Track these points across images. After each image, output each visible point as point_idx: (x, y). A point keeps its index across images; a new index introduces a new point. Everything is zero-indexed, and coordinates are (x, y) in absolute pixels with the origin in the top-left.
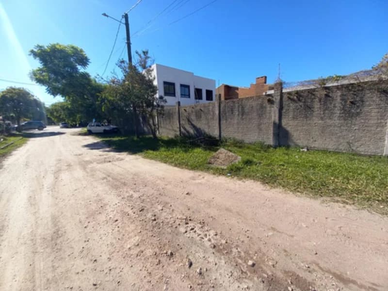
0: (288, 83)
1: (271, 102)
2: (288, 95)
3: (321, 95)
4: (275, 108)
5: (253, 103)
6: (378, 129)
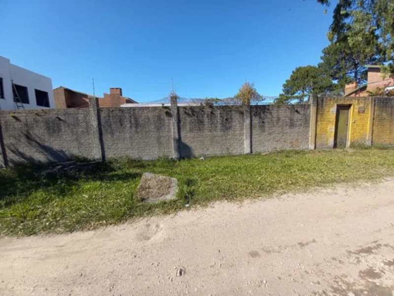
0: (182, 98)
1: (168, 114)
2: (184, 110)
3: (208, 112)
4: (174, 121)
5: (149, 114)
6: (241, 137)
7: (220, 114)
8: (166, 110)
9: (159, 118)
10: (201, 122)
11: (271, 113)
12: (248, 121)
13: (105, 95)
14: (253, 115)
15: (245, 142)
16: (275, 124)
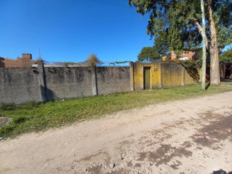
0: (46, 62)
2: (48, 69)
3: (66, 70)
4: (40, 77)
5: (20, 72)
6: (90, 86)
7: (75, 72)
8: (33, 69)
9: (29, 75)
10: (62, 77)
11: (108, 71)
12: (94, 76)
13: (18, 58)
14: (97, 72)
15: (93, 88)
16: (111, 78)
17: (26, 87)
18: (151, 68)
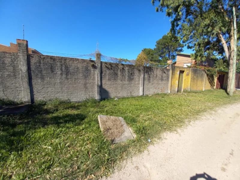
0: (103, 56)
1: (94, 67)
2: (105, 64)
3: (121, 67)
4: (98, 72)
6: (138, 85)
7: (128, 70)
8: (92, 63)
9: (87, 69)
10: (116, 74)
11: (153, 72)
12: (142, 76)
14: (145, 72)
15: (140, 88)
16: (155, 78)
17: (83, 82)
18: (184, 72)
